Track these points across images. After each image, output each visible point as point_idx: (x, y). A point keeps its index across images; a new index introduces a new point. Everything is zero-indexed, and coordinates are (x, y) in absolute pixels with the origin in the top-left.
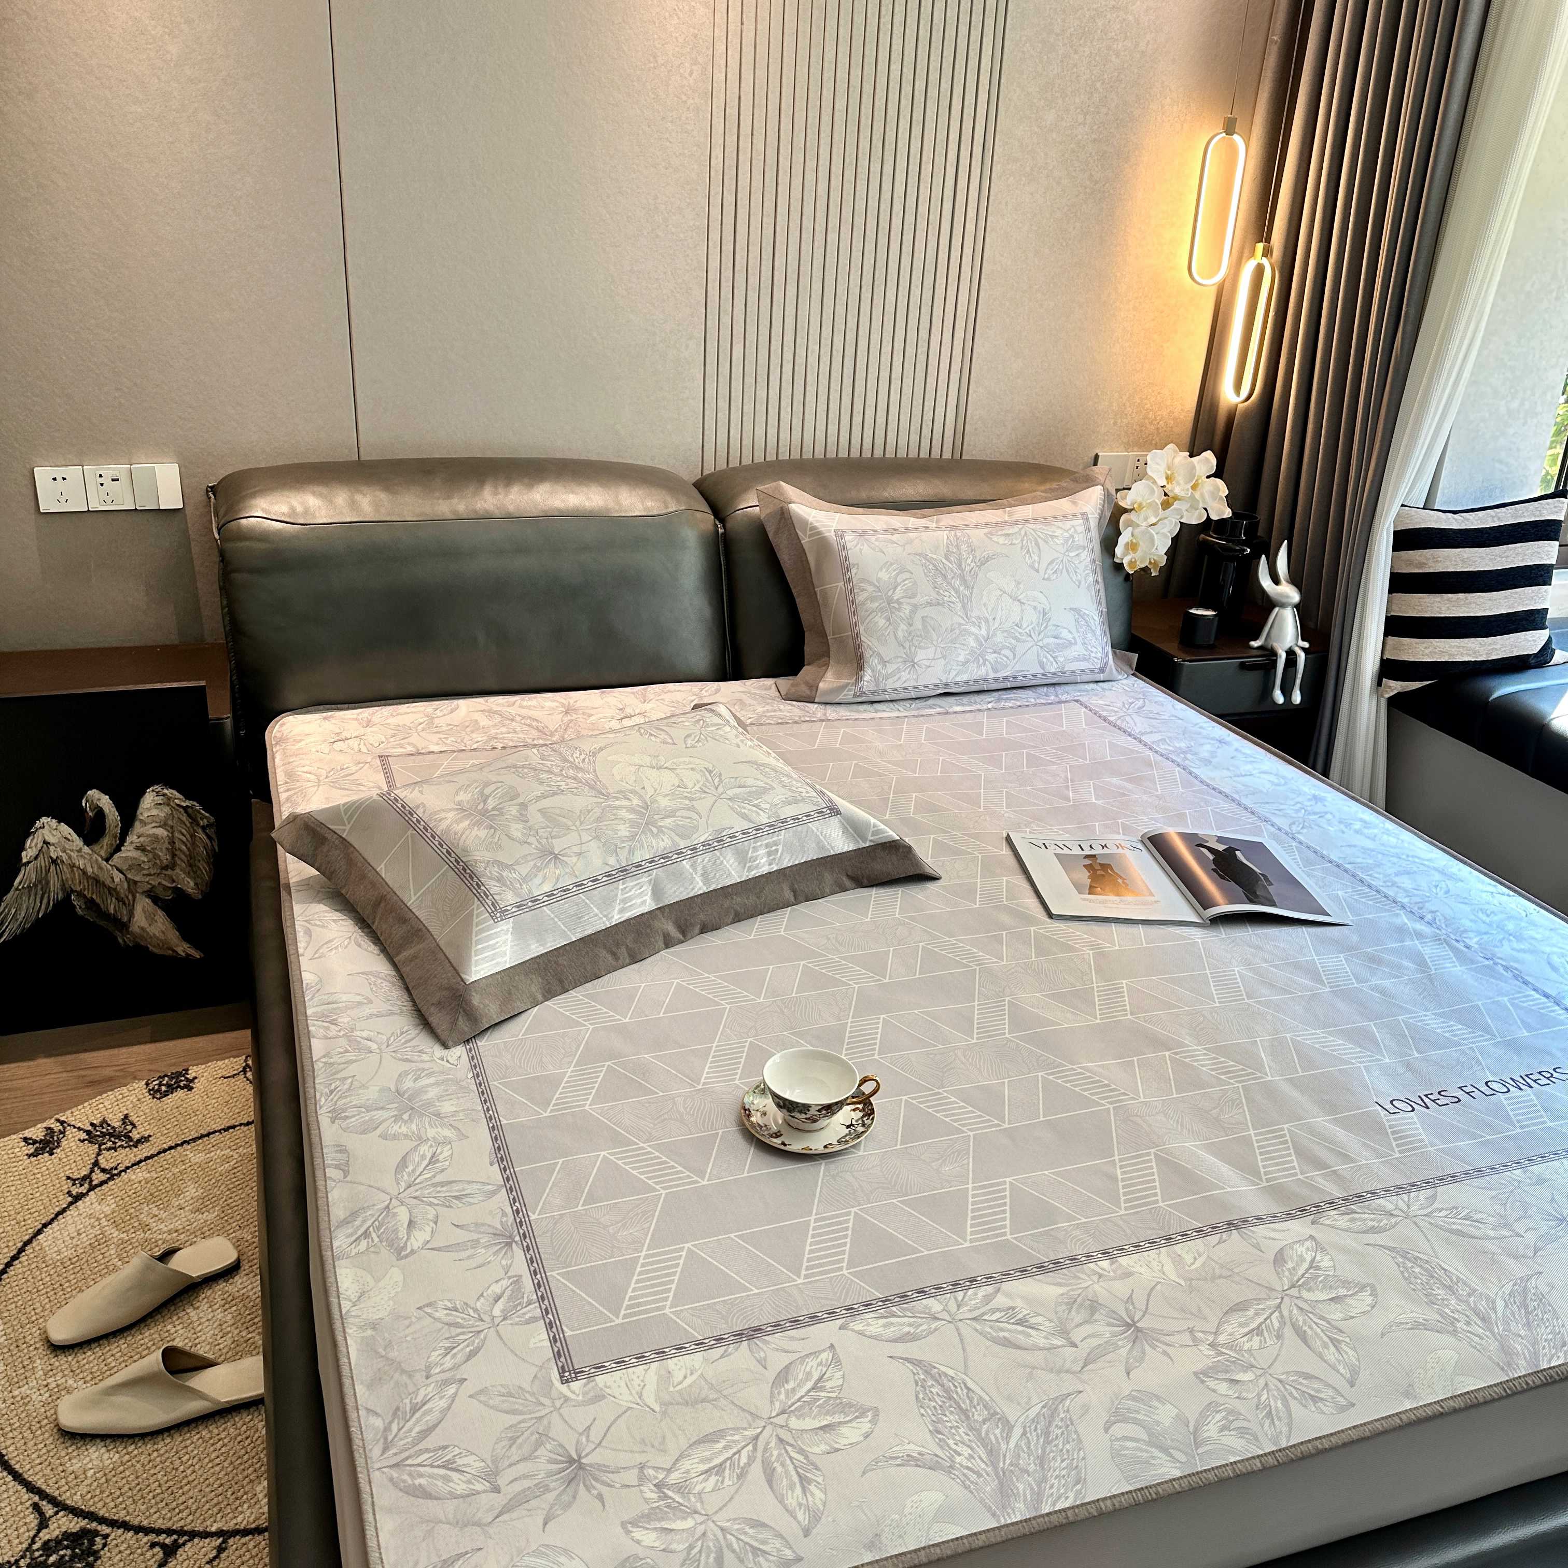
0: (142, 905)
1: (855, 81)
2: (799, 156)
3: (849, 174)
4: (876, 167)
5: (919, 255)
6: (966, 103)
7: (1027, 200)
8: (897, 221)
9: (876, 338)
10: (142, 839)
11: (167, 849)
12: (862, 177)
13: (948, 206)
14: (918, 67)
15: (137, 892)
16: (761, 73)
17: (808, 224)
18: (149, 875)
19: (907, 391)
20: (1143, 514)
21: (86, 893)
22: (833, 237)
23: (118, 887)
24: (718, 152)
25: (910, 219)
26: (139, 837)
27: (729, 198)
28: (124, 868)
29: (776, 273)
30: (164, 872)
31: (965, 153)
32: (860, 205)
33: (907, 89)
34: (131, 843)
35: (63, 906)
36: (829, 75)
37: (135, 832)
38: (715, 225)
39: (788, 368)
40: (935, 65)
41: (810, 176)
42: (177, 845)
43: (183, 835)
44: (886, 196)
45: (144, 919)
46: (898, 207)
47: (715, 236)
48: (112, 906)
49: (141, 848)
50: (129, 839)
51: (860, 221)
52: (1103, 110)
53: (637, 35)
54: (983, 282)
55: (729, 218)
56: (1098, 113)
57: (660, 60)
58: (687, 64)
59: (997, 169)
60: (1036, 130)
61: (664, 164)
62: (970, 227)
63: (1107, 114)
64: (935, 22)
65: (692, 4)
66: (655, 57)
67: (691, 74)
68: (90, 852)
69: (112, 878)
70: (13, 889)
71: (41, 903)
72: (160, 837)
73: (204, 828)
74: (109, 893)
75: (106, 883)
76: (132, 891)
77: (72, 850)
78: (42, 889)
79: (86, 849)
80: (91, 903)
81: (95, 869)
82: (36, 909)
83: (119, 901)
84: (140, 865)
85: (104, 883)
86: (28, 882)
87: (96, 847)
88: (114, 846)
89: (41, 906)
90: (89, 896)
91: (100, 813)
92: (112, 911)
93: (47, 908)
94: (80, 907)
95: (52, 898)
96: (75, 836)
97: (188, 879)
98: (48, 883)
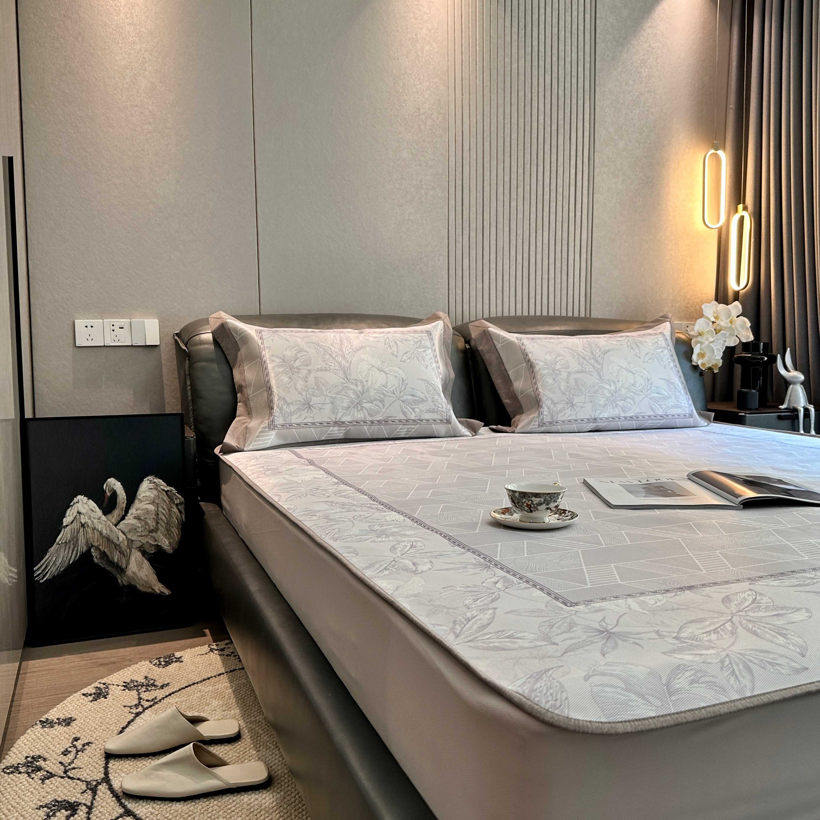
0: (136, 556)
1: (521, 125)
2: (494, 163)
3: (521, 171)
4: (534, 168)
5: (559, 214)
6: (578, 137)
7: (613, 187)
8: (547, 197)
9: (539, 256)
10: (139, 512)
11: (154, 518)
12: (527, 173)
13: (572, 189)
14: (553, 118)
15: (133, 548)
16: (473, 120)
17: (500, 197)
18: (141, 536)
19: (558, 286)
20: (705, 337)
21: (101, 547)
22: (514, 204)
23: (121, 544)
24: (452, 159)
25: (553, 194)
26: (137, 510)
27: (459, 183)
28: (126, 531)
29: (485, 222)
30: (151, 534)
31: (579, 162)
32: (527, 188)
33: (548, 129)
34: (132, 514)
35: (86, 556)
36: (507, 121)
37: (135, 507)
38: (452, 197)
39: (493, 272)
40: (561, 117)
41: (500, 172)
42: (160, 516)
43: (164, 509)
44: (540, 183)
45: (136, 567)
46: (547, 189)
47: (452, 202)
48: (116, 557)
49: (137, 518)
50: (130, 511)
51: (527, 196)
52: (649, 141)
53: (409, 99)
54: (594, 228)
55: (459, 193)
56: (646, 142)
57: (421, 112)
58: (435, 114)
59: (597, 170)
60: (615, 151)
61: (425, 164)
62: (585, 200)
63: (650, 143)
64: (560, 96)
65: (438, 84)
66: (419, 109)
67: (437, 119)
68: (106, 519)
69: (118, 538)
70: (56, 543)
71: (72, 554)
72: (150, 511)
73: (177, 505)
74: (116, 548)
75: (114, 541)
76: (130, 547)
77: (94, 518)
78: (73, 544)
79: (104, 518)
80: (103, 555)
81: (108, 531)
82: (69, 558)
83: (121, 554)
84: (136, 529)
85: (112, 541)
86: (65, 539)
87: (110, 516)
88: (121, 516)
89: (71, 556)
90: (102, 549)
91: (114, 494)
92: (116, 560)
93: (75, 557)
94: (96, 557)
95: (79, 551)
96: (97, 508)
97: (166, 540)
98: (77, 540)
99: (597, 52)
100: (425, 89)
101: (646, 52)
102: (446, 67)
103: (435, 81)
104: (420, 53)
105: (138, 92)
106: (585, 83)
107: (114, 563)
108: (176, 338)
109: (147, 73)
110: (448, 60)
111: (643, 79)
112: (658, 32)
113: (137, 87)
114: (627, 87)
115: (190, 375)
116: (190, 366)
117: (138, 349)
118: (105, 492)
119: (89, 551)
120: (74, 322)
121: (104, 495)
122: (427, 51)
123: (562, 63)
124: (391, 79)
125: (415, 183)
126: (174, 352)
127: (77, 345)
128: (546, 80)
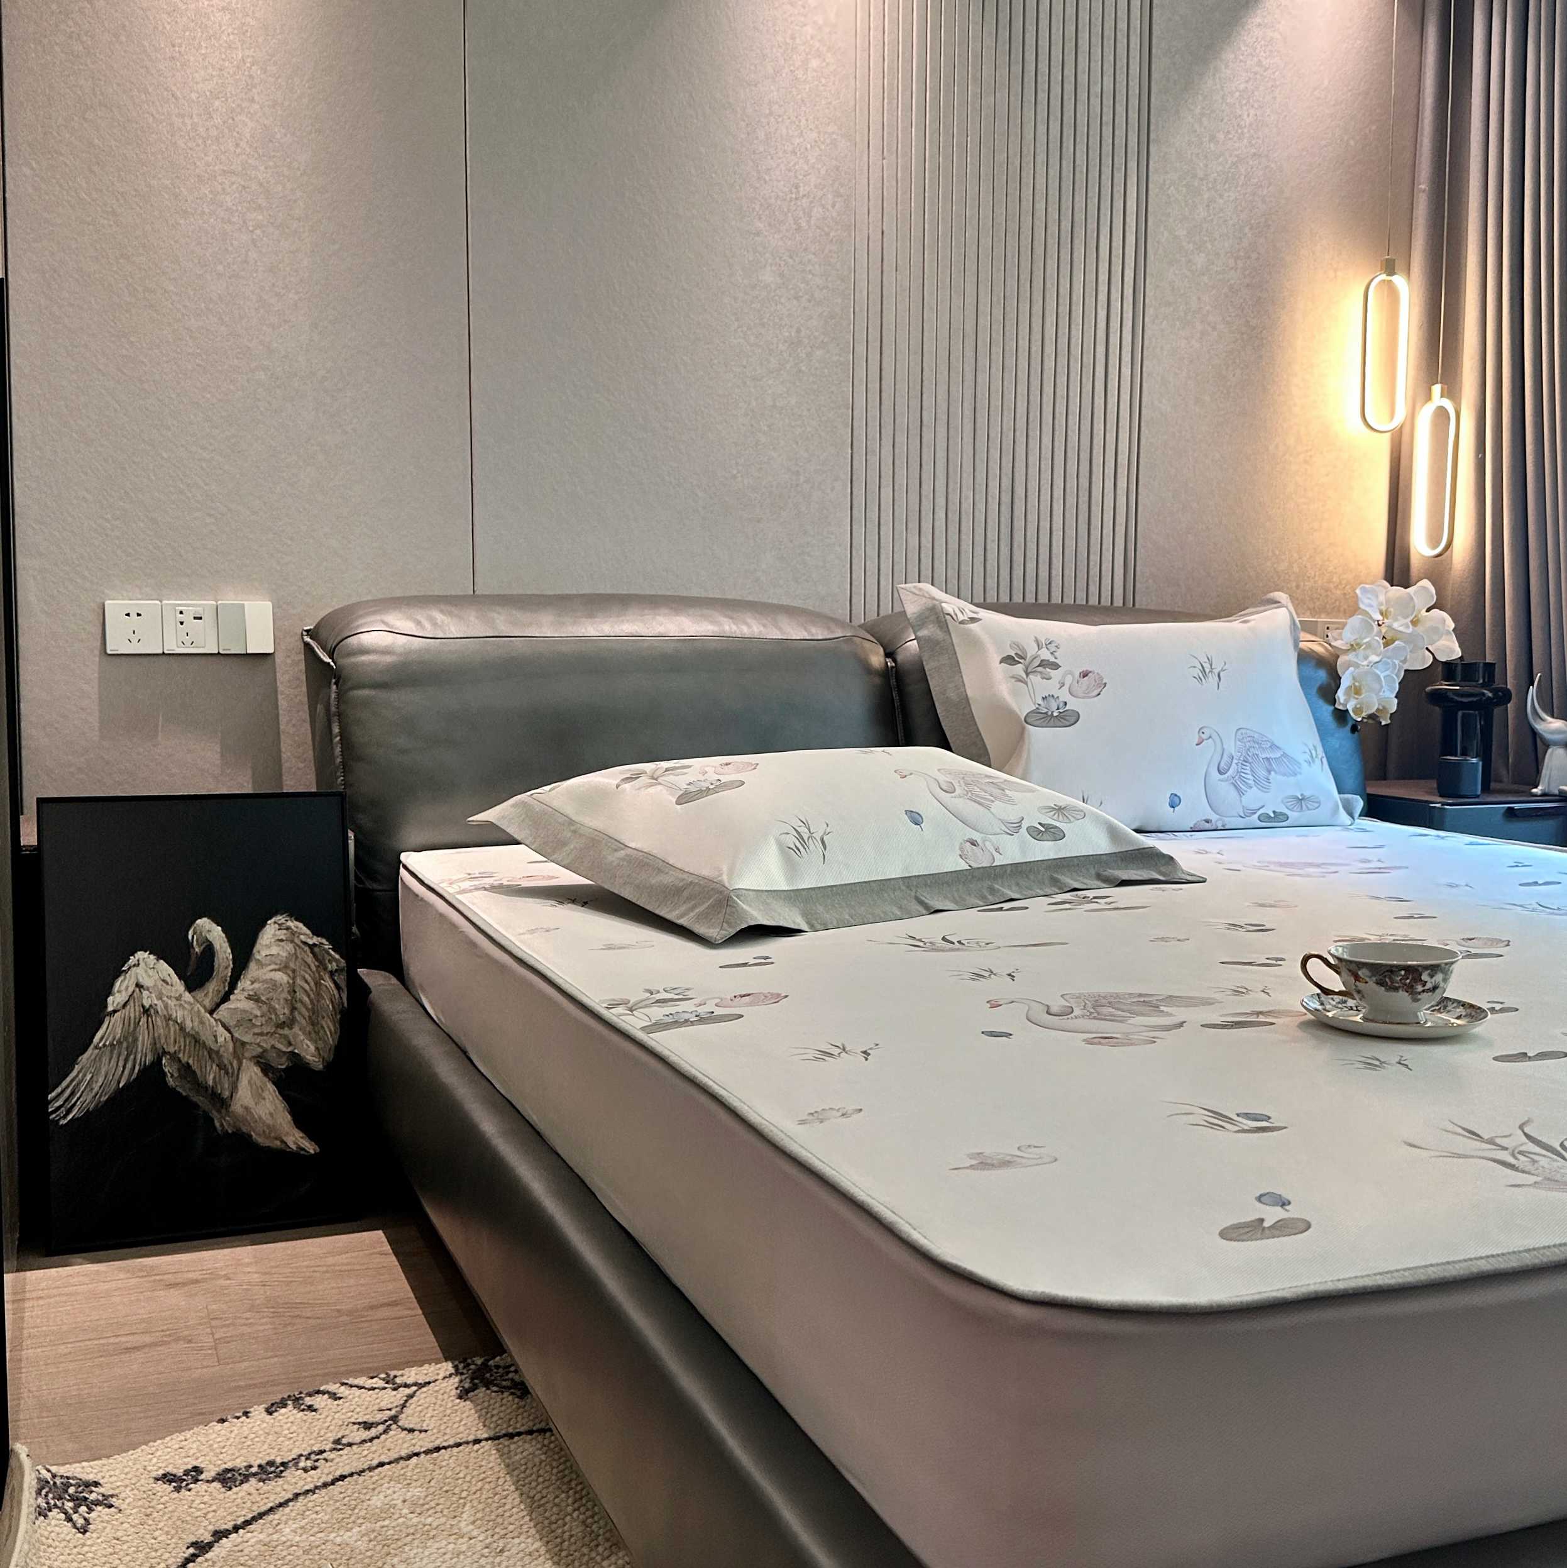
0: (250, 1074)
1: (1001, 219)
2: (945, 295)
4: (1025, 307)
5: (1075, 399)
6: (1113, 244)
7: (1183, 346)
8: (1049, 364)
10: (256, 985)
11: (286, 1000)
12: (1011, 316)
13: (1101, 349)
15: (244, 1057)
16: (904, 209)
17: (957, 363)
18: (261, 1034)
19: (1071, 544)
20: (1363, 653)
21: (181, 1055)
22: (983, 378)
23: (222, 1050)
24: (862, 286)
25: (1063, 360)
26: (253, 983)
27: (874, 335)
28: (232, 1023)
29: (925, 414)
30: (281, 1031)
31: (1116, 295)
32: (1011, 345)
33: (1053, 228)
34: (243, 990)
35: (152, 1073)
36: (973, 211)
37: (249, 976)
38: (860, 362)
39: (941, 514)
40: (1080, 204)
41: (957, 314)
42: (298, 995)
43: (306, 982)
44: (1036, 336)
45: (250, 1095)
46: (1050, 349)
47: (860, 373)
48: (212, 1077)
49: (254, 998)
50: (240, 985)
51: (1010, 362)
52: (1254, 256)
53: (778, 165)
54: (1143, 429)
55: (874, 357)
56: (1249, 257)
57: (802, 190)
58: (830, 196)
59: (1150, 311)
60: (1188, 274)
61: (807, 297)
62: (1126, 371)
63: (1258, 259)
64: (1078, 162)
65: (834, 136)
66: (797, 187)
67: (833, 206)
68: (192, 1000)
69: (215, 1036)
70: (92, 1046)
71: (124, 1068)
72: (278, 985)
73: (332, 974)
74: (210, 1057)
75: (207, 1043)
76: (238, 1056)
77: (169, 997)
78: (127, 1048)
79: (187, 996)
80: (186, 1071)
81: (196, 1024)
82: (117, 1077)
83: (220, 1069)
84: (251, 1020)
85: (204, 1043)
86: (111, 1038)
87: (200, 994)
88: (223, 993)
89: (123, 1072)
90: (184, 1060)
91: (209, 950)
92: (211, 1083)
93: (131, 1075)
94: (172, 1076)
95: (138, 1061)
96: (175, 978)
97: (308, 1043)
98: (135, 1040)
99: (1154, 76)
100: (809, 146)
101: (1252, 76)
102: (852, 103)
103: (830, 129)
104: (800, 74)
105: (237, 145)
106: (1129, 138)
107: (206, 1088)
108: (307, 639)
109: (256, 107)
110: (856, 89)
111: (1246, 130)
112: (1276, 35)
113: (235, 134)
114: (1212, 145)
115: (339, 715)
116: (340, 696)
117: (229, 661)
118: (190, 945)
119: (157, 1063)
120: (104, 605)
121: (189, 952)
122: (815, 71)
123: (1083, 96)
124: (743, 124)
125: (787, 334)
126: (302, 666)
127: (109, 652)
128: (1051, 131)
